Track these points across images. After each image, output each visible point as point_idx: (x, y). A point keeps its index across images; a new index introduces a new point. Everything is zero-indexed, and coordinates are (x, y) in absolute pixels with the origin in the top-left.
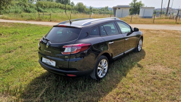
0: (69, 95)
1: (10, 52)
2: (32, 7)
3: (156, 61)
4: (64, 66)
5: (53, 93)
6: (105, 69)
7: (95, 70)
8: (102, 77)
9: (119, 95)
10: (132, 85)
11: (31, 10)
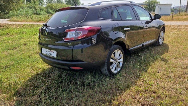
0: (74, 93)
1: (13, 49)
2: (42, 10)
3: (184, 54)
4: (68, 58)
5: (54, 91)
6: (119, 63)
7: (106, 62)
8: (115, 72)
9: (141, 94)
10: (157, 81)
11: (41, 12)
